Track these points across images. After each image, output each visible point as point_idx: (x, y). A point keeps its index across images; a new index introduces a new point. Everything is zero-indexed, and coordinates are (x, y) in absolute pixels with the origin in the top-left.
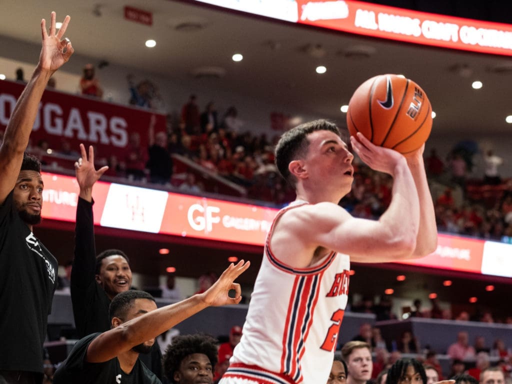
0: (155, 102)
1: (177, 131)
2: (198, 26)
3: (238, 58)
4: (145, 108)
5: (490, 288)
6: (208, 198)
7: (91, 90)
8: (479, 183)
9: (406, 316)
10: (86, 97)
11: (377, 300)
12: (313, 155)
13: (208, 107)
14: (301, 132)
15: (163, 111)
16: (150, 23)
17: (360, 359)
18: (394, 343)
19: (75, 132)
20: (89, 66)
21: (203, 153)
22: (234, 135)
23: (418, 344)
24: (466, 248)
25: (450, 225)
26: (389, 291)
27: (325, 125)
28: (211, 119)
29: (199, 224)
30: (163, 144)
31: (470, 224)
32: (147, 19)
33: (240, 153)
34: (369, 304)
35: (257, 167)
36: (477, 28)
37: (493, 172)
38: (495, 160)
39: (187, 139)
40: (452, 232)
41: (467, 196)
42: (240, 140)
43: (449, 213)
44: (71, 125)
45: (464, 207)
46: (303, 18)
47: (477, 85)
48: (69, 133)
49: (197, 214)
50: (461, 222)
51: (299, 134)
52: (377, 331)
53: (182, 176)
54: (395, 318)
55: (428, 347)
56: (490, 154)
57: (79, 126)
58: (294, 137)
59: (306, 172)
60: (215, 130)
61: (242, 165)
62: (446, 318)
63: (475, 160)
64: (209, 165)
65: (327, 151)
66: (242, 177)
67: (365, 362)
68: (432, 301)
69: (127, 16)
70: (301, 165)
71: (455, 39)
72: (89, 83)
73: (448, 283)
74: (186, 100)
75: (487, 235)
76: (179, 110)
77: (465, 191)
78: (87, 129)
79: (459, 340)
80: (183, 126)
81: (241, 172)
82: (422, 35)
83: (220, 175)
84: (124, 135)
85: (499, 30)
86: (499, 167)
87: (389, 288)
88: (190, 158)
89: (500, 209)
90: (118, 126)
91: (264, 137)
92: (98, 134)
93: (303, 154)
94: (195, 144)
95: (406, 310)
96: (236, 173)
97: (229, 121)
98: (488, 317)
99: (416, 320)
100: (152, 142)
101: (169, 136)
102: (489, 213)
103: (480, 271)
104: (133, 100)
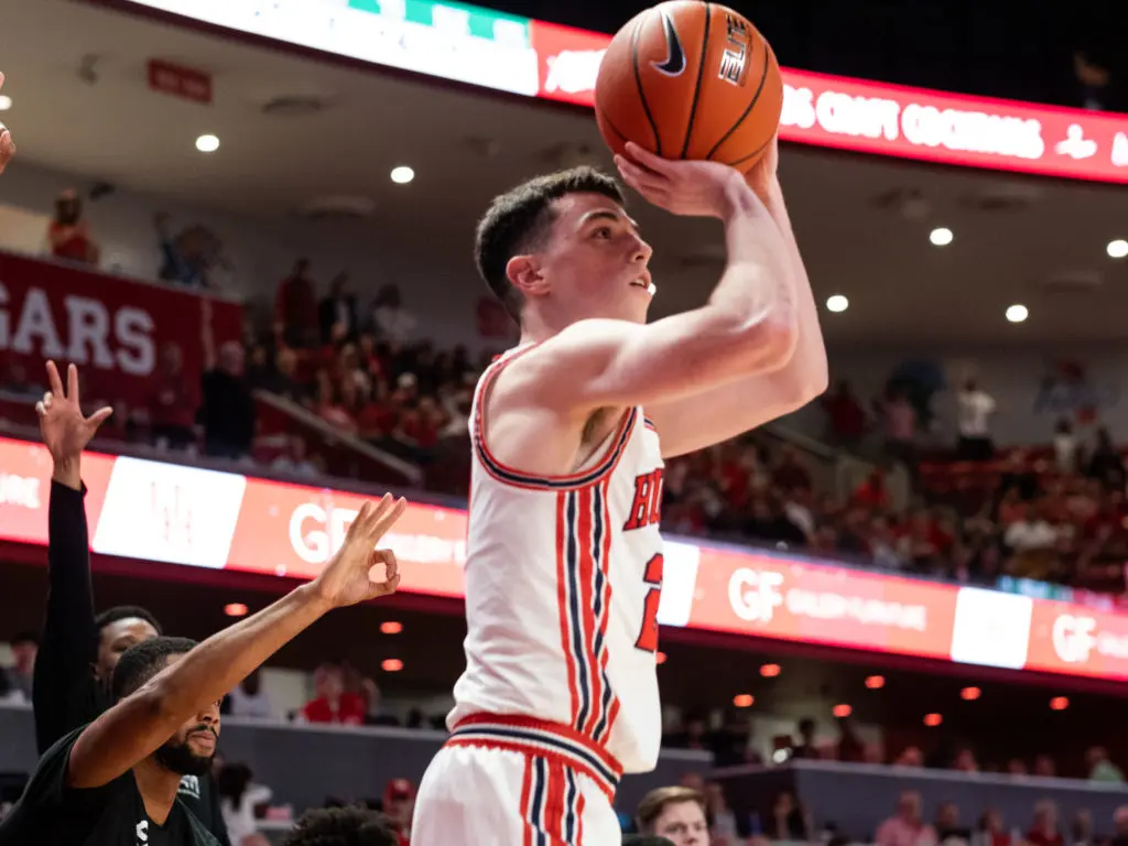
0: (216, 275)
1: (268, 340)
2: (315, 105)
3: (402, 175)
4: (194, 288)
5: (971, 693)
6: (335, 488)
7: (74, 248)
8: (944, 457)
9: (781, 756)
10: (62, 262)
11: (716, 720)
12: (560, 246)
13: (336, 287)
14: (536, 193)
15: (234, 293)
16: (205, 98)
17: (682, 827)
18: (755, 818)
19: (38, 340)
20: (69, 194)
21: (325, 389)
22: (395, 348)
23: (809, 820)
24: (916, 603)
25: (881, 551)
26: (744, 700)
27: (590, 178)
28: (343, 311)
29: (314, 547)
30: (235, 369)
31: (926, 549)
32: (197, 88)
33: (407, 389)
34: (697, 728)
35: (446, 421)
36: (941, 109)
37: (974, 427)
38: (982, 402)
39: (288, 357)
40: (885, 568)
41: (918, 485)
42: (408, 358)
43: (879, 523)
44: (27, 325)
45: (910, 511)
46: (550, 87)
47: (941, 237)
48: (22, 343)
49: (310, 525)
50: (904, 544)
51: (532, 196)
52: (716, 789)
53: (278, 441)
54: (757, 759)
55: (830, 827)
56: (971, 387)
57: (47, 328)
58: (521, 202)
59: (544, 281)
60: (352, 336)
61: (412, 416)
62: (872, 760)
63: (937, 403)
64: (338, 416)
65: (594, 235)
66: (413, 442)
67: (692, 832)
68: (842, 721)
69: (154, 83)
70: (534, 266)
71: (892, 134)
72: (68, 233)
73: (875, 682)
74: (285, 271)
75: (963, 574)
76: (272, 293)
77: (915, 475)
78: (64, 336)
79: (903, 811)
80: (279, 327)
81: (409, 431)
82: (817, 123)
83: (361, 437)
84: (147, 347)
85: (989, 113)
86: (992, 417)
87: (744, 693)
88: (296, 399)
89: (994, 517)
90: (134, 328)
91: (460, 352)
92: (89, 346)
93: (539, 242)
94: (306, 369)
95: (781, 742)
96: (399, 435)
97: (384, 317)
98: (966, 758)
99: (803, 764)
100: (210, 362)
101: (249, 351)
102: (970, 524)
103: (948, 655)
104: (168, 271)
